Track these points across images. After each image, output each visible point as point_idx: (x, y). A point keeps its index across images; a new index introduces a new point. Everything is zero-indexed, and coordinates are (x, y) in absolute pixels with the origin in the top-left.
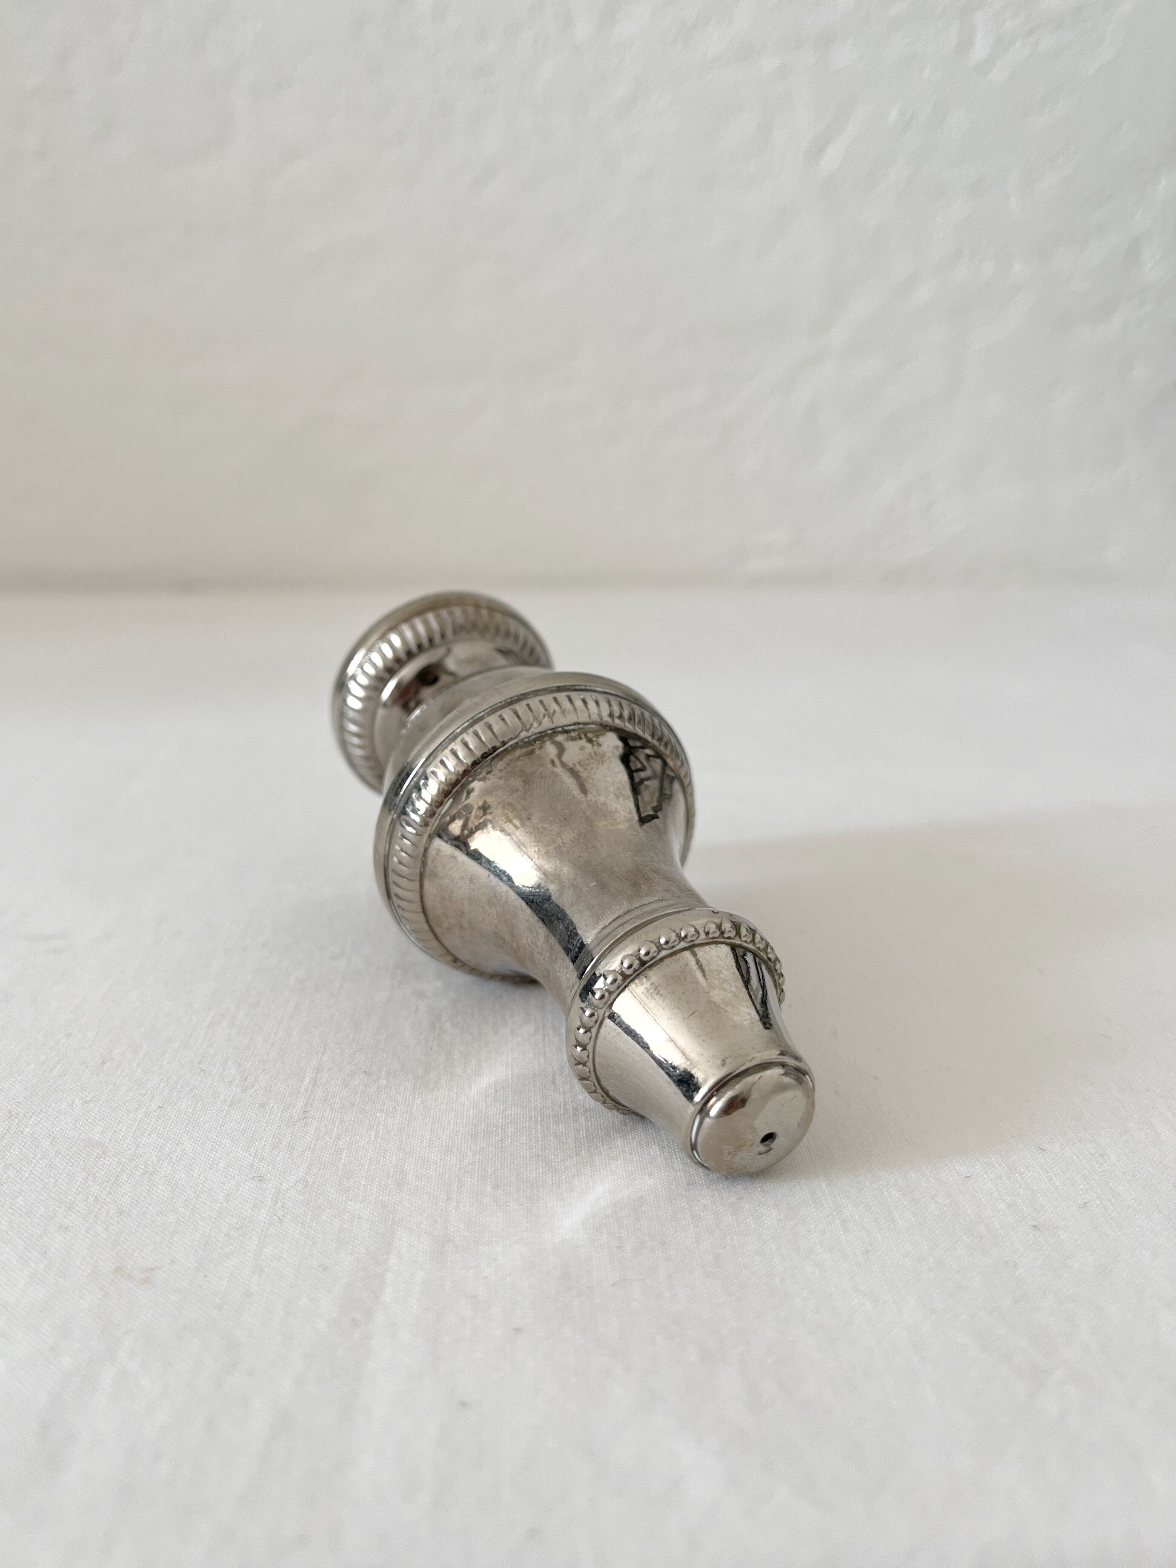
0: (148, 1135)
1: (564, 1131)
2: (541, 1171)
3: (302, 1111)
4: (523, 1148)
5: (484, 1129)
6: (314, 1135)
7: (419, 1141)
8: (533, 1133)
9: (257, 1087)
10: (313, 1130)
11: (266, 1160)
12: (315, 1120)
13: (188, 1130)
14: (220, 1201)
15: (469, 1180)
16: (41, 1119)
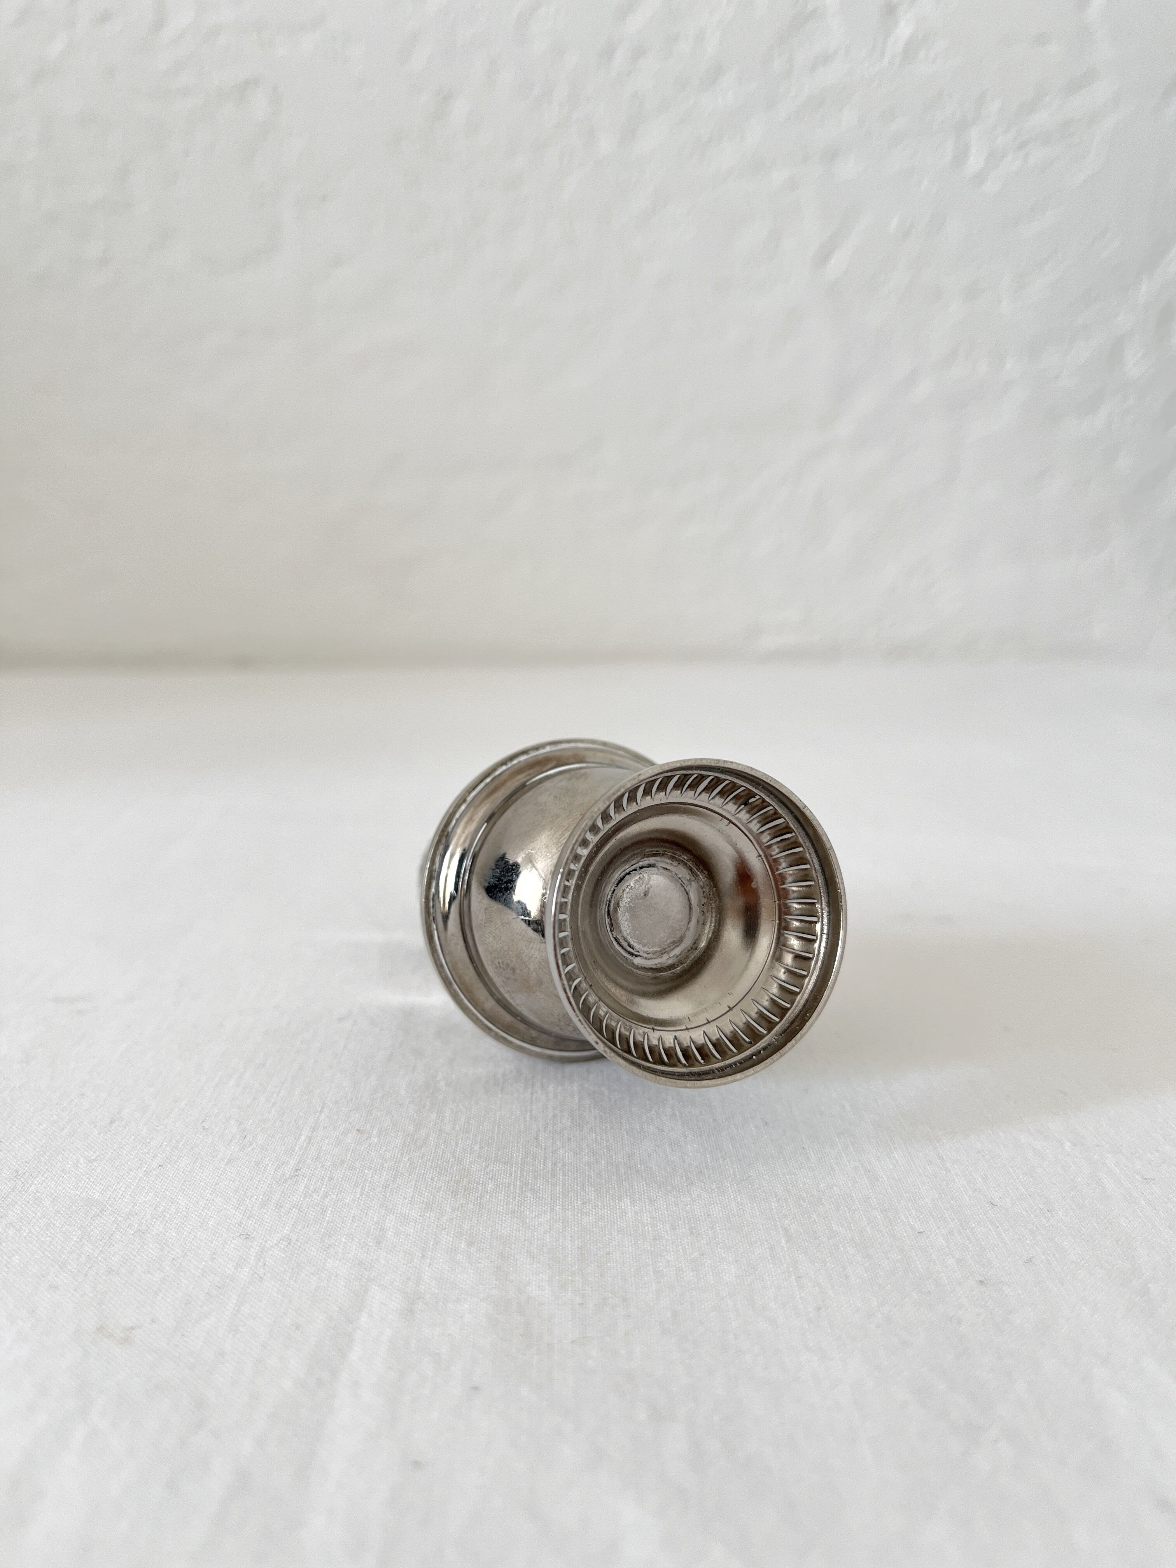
0: (146, 1193)
1: (541, 1187)
2: (515, 1228)
3: (294, 1169)
4: (500, 1205)
5: (465, 1186)
6: (303, 1192)
7: (402, 1197)
8: (512, 1189)
9: (254, 1146)
10: (303, 1188)
11: (254, 1218)
12: (305, 1177)
13: (184, 1188)
14: (206, 1259)
15: (445, 1236)
16: (46, 1178)
